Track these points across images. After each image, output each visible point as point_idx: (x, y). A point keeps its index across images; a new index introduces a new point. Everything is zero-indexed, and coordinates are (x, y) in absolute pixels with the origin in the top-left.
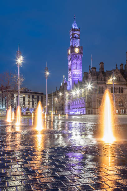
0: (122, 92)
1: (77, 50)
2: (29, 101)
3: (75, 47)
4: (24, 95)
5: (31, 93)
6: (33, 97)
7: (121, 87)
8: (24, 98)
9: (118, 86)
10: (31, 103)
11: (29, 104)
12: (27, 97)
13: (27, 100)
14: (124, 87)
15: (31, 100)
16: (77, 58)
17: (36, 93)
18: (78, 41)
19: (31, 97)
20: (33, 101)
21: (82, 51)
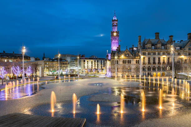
0: (130, 63)
1: (115, 34)
2: (95, 64)
3: (114, 32)
4: (92, 61)
5: (96, 59)
6: (98, 62)
7: (129, 60)
8: (92, 62)
9: (128, 60)
10: (96, 65)
11: (95, 66)
12: (93, 61)
13: (93, 63)
14: (131, 60)
15: (96, 63)
16: (115, 39)
17: (100, 59)
18: (116, 27)
19: (96, 61)
20: (98, 64)
21: (118, 34)
